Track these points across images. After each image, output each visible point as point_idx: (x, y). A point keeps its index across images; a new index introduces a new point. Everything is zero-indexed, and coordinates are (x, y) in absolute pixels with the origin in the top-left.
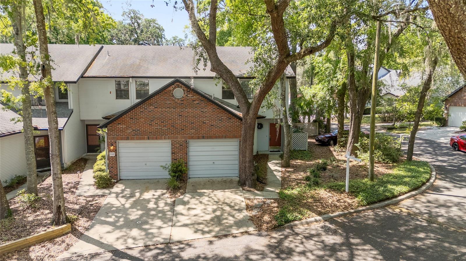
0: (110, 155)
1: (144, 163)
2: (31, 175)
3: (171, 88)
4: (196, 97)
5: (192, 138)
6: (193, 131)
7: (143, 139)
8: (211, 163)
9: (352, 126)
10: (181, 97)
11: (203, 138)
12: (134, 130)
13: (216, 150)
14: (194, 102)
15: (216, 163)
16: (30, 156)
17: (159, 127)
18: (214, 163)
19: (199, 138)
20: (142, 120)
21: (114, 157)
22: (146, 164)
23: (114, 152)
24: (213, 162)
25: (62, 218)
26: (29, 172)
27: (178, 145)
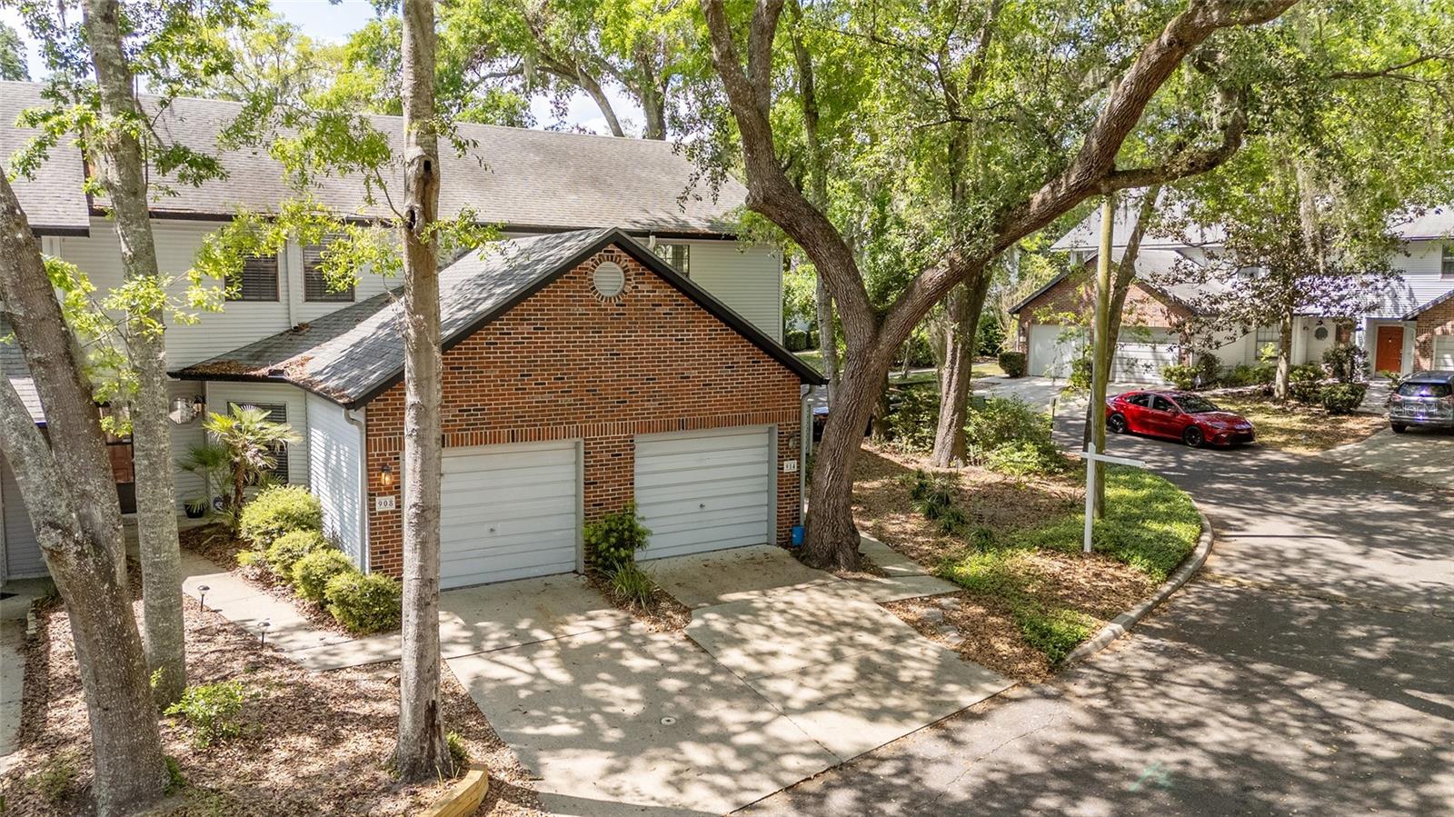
0: (379, 509)
1: (487, 527)
2: (171, 607)
3: (588, 263)
4: (666, 291)
5: (649, 429)
6: (652, 405)
7: (495, 440)
8: (695, 506)
9: (955, 377)
10: (616, 293)
11: (682, 426)
12: (465, 411)
13: (708, 463)
14: (658, 310)
15: (709, 505)
16: (166, 530)
17: (547, 397)
18: (702, 506)
19: (668, 428)
20: (493, 373)
21: (392, 512)
22: (492, 530)
23: (391, 494)
24: (699, 503)
25: (439, 751)
26: (163, 596)
27: (606, 456)
